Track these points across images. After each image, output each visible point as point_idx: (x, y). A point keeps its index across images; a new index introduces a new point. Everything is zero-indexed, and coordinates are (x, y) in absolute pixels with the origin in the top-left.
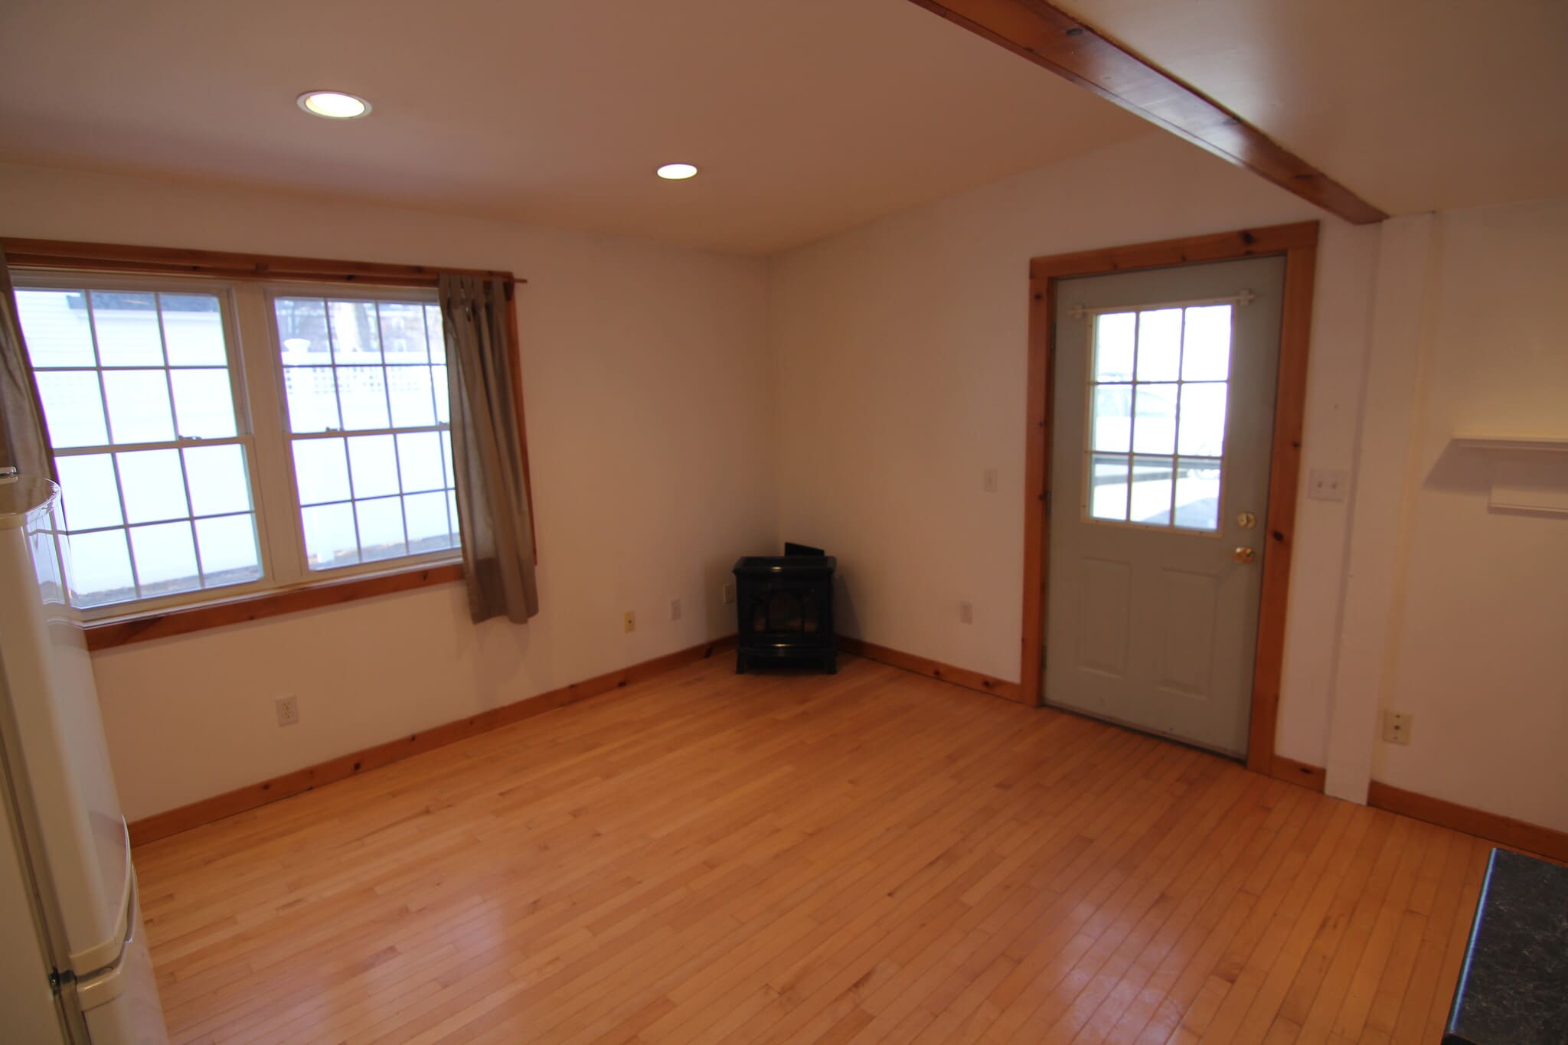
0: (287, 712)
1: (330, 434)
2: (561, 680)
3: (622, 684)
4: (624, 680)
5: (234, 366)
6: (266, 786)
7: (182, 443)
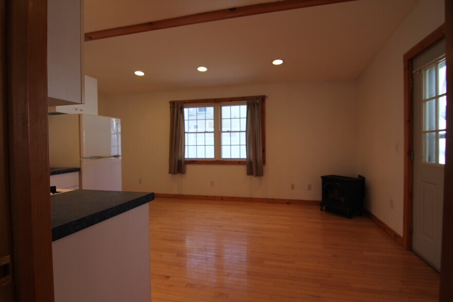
0: (212, 183)
1: (228, 132)
2: (270, 196)
3: (288, 203)
4: (289, 202)
5: (214, 119)
6: (207, 196)
7: (206, 132)
